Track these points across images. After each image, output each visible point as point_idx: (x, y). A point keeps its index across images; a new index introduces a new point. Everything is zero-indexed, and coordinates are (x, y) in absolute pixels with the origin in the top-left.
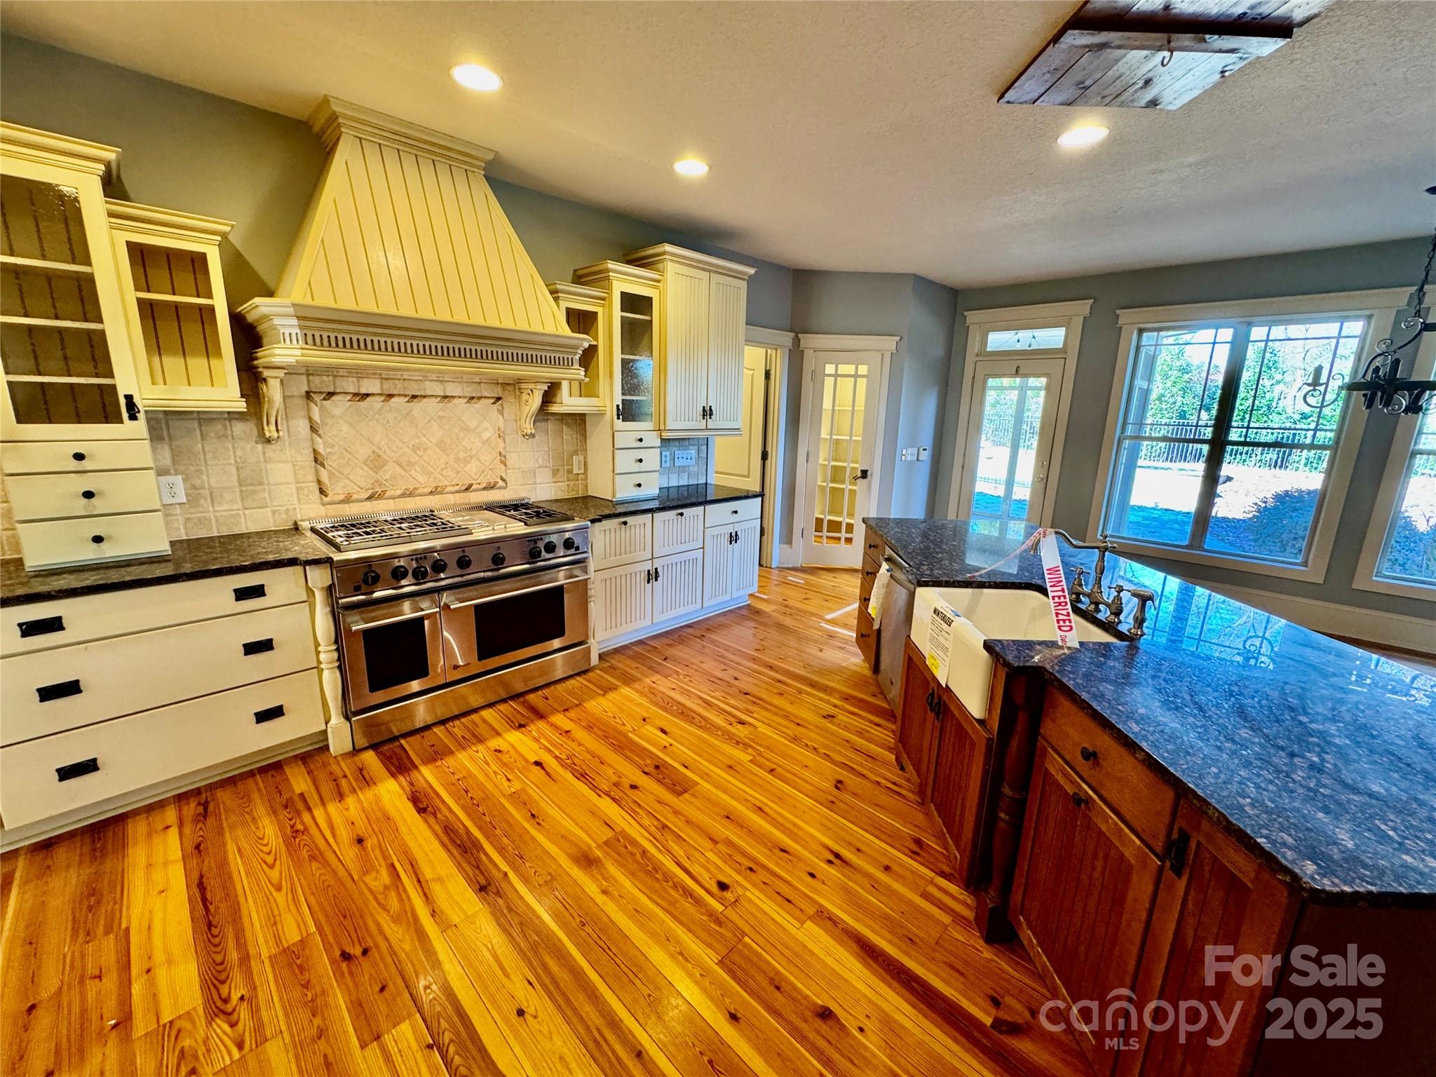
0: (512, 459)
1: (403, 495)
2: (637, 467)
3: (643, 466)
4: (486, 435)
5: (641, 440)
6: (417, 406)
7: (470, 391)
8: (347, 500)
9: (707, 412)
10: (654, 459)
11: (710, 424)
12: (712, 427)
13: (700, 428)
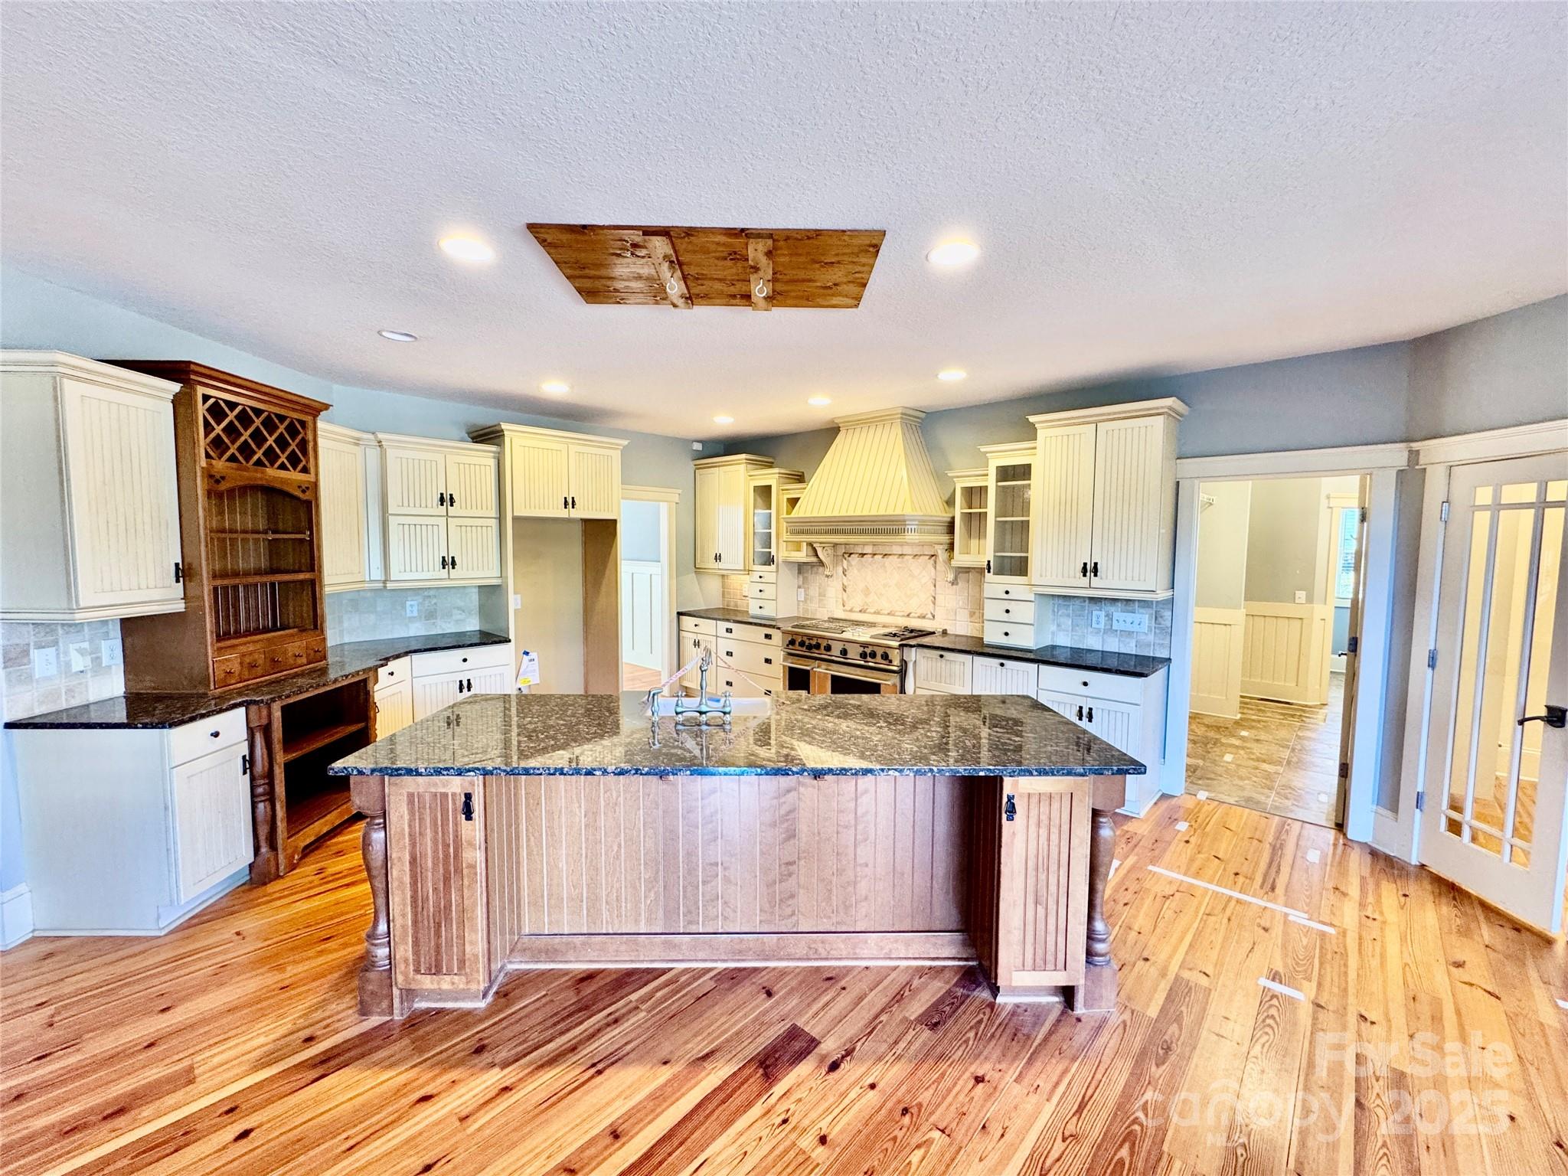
0: (940, 599)
1: (875, 613)
2: (1005, 617)
3: (1010, 617)
4: (924, 581)
5: (1007, 592)
6: (887, 560)
7: (917, 551)
8: (851, 611)
9: (1091, 570)
10: (1025, 612)
11: (1095, 582)
12: (1100, 586)
13: (1080, 586)
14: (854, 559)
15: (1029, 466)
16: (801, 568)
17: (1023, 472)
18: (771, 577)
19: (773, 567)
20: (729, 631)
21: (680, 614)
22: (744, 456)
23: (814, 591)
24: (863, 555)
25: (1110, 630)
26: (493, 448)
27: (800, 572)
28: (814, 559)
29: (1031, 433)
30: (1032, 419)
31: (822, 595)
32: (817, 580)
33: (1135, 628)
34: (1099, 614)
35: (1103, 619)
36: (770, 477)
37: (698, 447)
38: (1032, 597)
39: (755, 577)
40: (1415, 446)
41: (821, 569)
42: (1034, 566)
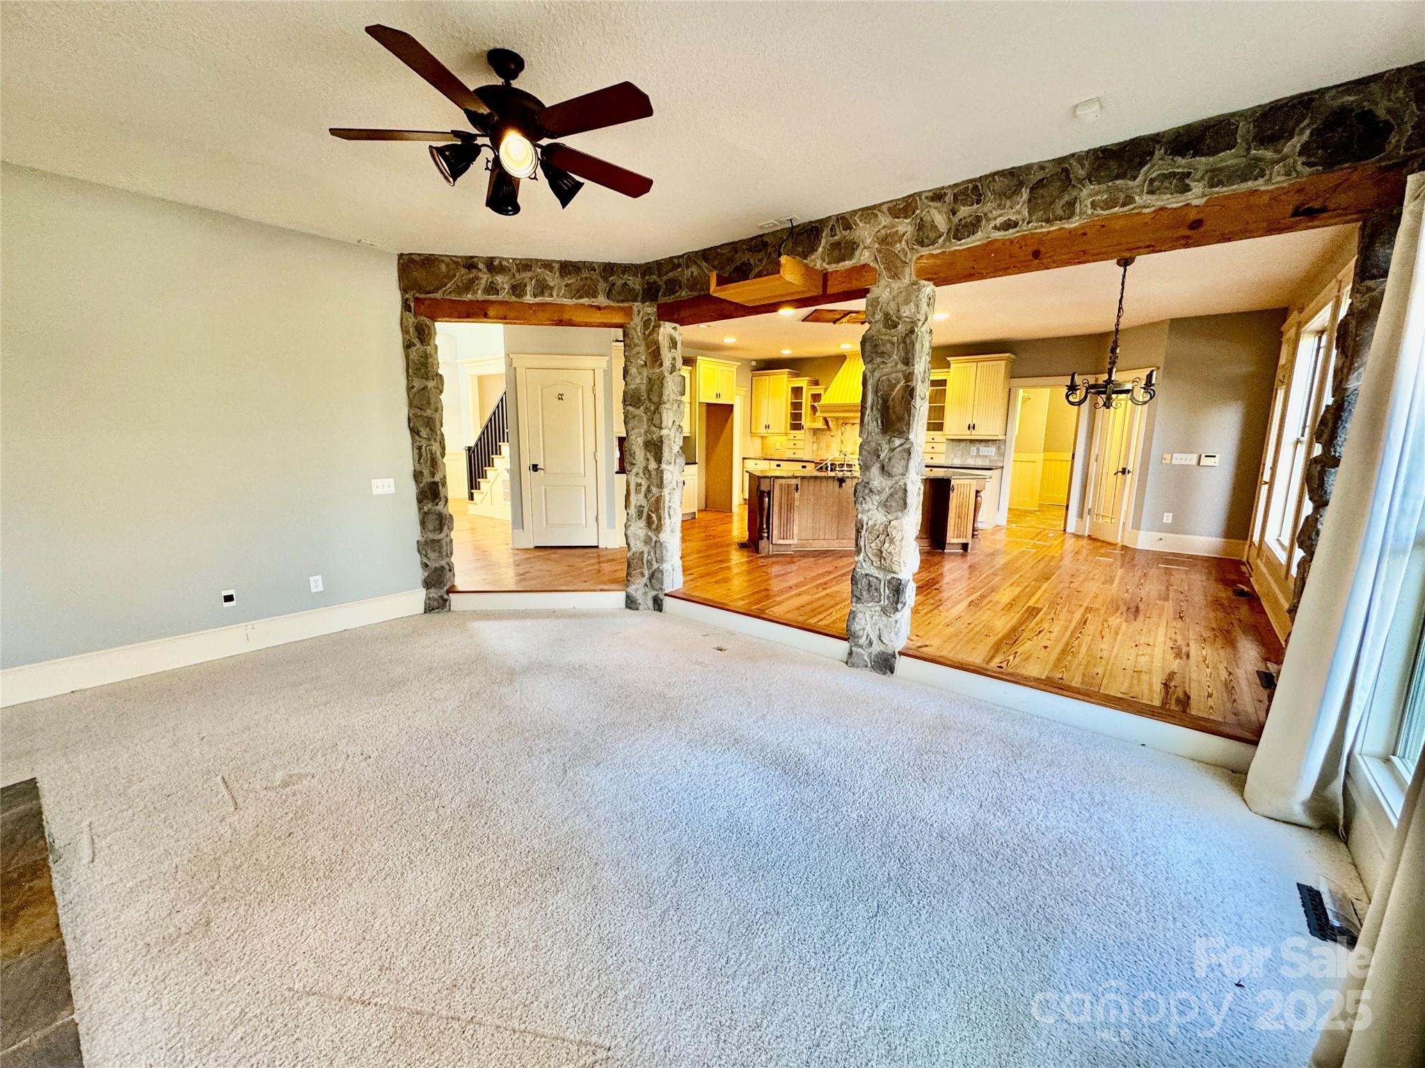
2: (932, 450)
3: (934, 450)
5: (933, 439)
9: (972, 427)
10: (941, 448)
11: (974, 432)
12: (975, 435)
13: (967, 435)
14: (849, 426)
15: (946, 380)
16: (816, 431)
17: (943, 383)
18: (802, 437)
19: (802, 431)
20: (778, 466)
21: (744, 458)
22: (787, 370)
23: (823, 445)
24: (854, 424)
25: (978, 456)
26: (690, 368)
27: (814, 434)
28: (825, 427)
29: (948, 365)
30: (948, 359)
31: (828, 446)
32: (826, 438)
33: (989, 454)
34: (974, 449)
35: (975, 451)
36: (802, 382)
37: (754, 363)
38: (945, 441)
39: (791, 437)
40: (1097, 376)
41: (828, 432)
42: (946, 427)
